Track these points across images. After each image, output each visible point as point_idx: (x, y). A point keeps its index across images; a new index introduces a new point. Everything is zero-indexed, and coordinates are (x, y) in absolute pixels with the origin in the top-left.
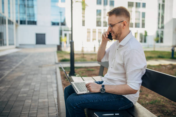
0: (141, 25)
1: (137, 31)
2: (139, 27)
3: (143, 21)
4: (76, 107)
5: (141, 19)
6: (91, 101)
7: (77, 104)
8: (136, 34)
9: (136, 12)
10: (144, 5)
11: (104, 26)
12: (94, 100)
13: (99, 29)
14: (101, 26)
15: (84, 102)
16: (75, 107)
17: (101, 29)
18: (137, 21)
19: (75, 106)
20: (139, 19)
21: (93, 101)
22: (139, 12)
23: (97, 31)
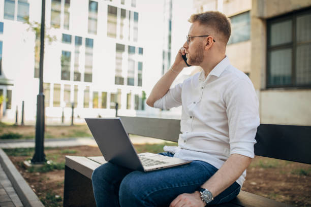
0: (136, 82)
1: (131, 90)
2: (133, 85)
3: (140, 75)
4: (147, 200)
5: (137, 72)
6: (175, 185)
7: (149, 193)
8: (129, 96)
9: (129, 60)
10: (141, 51)
11: (74, 80)
12: (181, 184)
13: (65, 85)
14: (69, 80)
15: (162, 188)
16: (144, 202)
17: (70, 86)
18: (131, 76)
19: (142, 199)
20: (133, 72)
21: (179, 185)
22: (134, 61)
23: (62, 88)
